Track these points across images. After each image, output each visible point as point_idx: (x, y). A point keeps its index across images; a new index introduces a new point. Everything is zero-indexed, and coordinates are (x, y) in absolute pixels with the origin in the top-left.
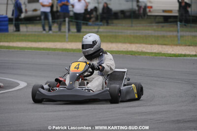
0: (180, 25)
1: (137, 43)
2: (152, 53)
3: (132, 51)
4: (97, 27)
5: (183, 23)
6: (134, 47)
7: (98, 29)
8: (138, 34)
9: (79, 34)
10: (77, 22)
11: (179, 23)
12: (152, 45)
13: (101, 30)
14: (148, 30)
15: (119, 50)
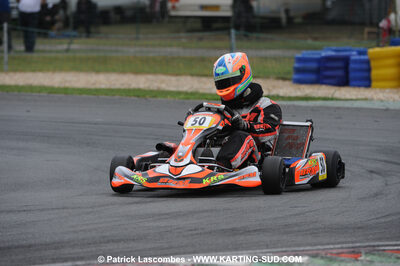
0: (236, 35)
1: (148, 73)
2: (179, 93)
3: (139, 90)
4: (66, 41)
5: (242, 32)
6: (142, 82)
7: (70, 43)
8: (151, 55)
9: (29, 55)
10: (26, 32)
11: (233, 31)
12: (178, 78)
13: (74, 46)
14: (171, 46)
15: (113, 87)
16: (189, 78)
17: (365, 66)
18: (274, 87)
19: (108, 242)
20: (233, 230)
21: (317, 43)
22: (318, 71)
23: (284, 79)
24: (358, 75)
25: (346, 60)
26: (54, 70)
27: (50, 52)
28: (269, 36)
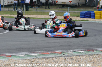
4: (36, 9)
11: (68, 7)
15: (45, 18)
16: (60, 16)
17: (94, 14)
18: (76, 18)
19: (45, 48)
21: (84, 10)
22: (85, 15)
23: (78, 17)
24: (92, 16)
25: (90, 13)
26: (34, 15)
27: (33, 11)
28: (75, 8)
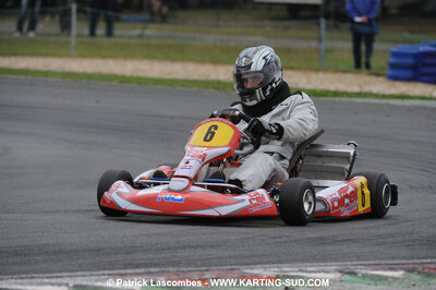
0: (326, 25)
5: (332, 21)
6: (222, 73)
7: (144, 28)
11: (323, 21)
13: (149, 32)
15: (190, 78)
18: (366, 83)
20: (321, 238)
21: (414, 37)
22: (414, 67)
23: (379, 75)
